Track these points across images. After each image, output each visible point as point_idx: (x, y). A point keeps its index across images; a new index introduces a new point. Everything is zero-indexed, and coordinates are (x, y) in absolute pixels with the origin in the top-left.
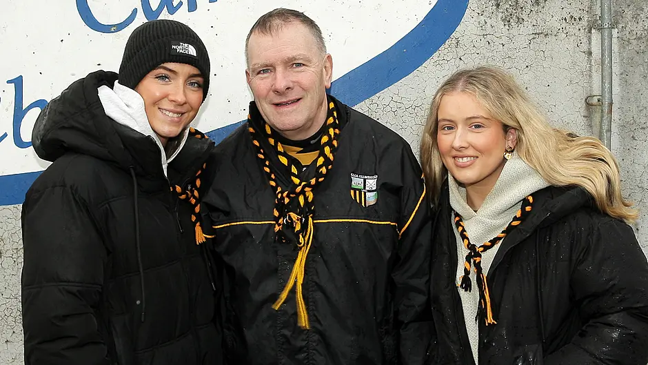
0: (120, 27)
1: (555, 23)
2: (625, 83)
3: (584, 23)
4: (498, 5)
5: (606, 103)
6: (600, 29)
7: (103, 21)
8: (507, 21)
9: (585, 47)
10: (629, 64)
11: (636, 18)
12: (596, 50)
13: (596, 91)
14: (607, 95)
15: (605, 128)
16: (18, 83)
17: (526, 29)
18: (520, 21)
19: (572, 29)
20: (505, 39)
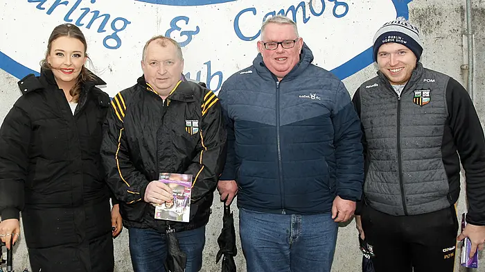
0: (254, 38)
1: (446, 33)
2: (478, 59)
3: (459, 32)
4: (421, 25)
5: (471, 68)
6: (467, 35)
7: (246, 35)
8: (425, 32)
9: (460, 43)
10: (480, 50)
11: (482, 29)
12: (465, 44)
13: (465, 62)
14: (471, 65)
15: (470, 79)
16: (209, 64)
17: (434, 35)
18: (431, 32)
19: (454, 35)
20: (424, 41)
